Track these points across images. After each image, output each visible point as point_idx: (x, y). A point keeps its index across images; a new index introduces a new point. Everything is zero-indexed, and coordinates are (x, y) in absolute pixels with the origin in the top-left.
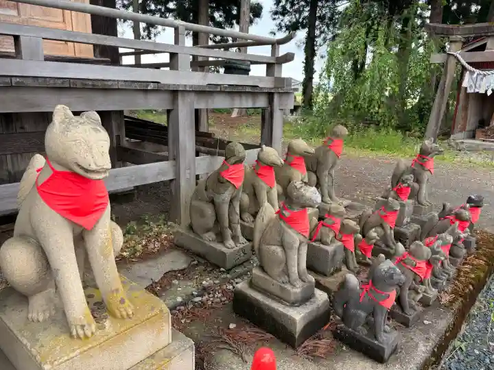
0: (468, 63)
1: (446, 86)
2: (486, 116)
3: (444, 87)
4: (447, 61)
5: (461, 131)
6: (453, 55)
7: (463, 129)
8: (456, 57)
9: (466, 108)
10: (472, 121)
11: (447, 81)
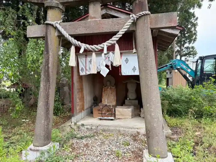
0: (72, 36)
1: (50, 65)
2: (97, 93)
3: (48, 67)
4: (46, 33)
5: (81, 111)
6: (52, 25)
7: (82, 109)
8: (56, 28)
9: (81, 90)
10: (88, 99)
11: (51, 59)
